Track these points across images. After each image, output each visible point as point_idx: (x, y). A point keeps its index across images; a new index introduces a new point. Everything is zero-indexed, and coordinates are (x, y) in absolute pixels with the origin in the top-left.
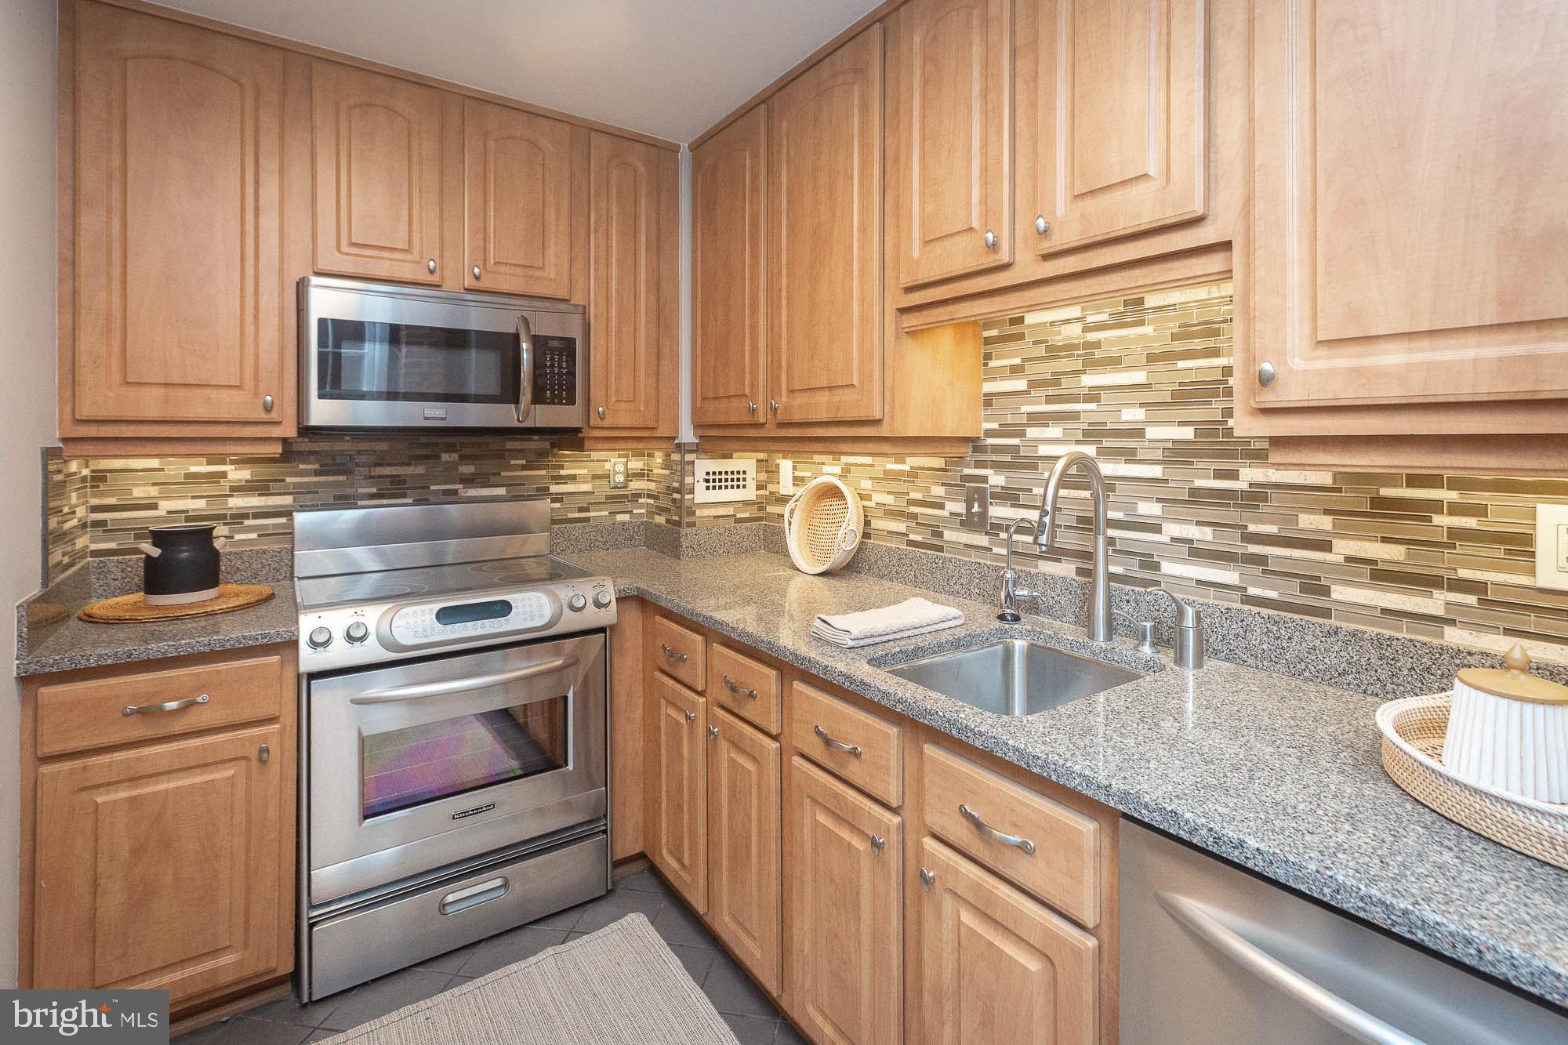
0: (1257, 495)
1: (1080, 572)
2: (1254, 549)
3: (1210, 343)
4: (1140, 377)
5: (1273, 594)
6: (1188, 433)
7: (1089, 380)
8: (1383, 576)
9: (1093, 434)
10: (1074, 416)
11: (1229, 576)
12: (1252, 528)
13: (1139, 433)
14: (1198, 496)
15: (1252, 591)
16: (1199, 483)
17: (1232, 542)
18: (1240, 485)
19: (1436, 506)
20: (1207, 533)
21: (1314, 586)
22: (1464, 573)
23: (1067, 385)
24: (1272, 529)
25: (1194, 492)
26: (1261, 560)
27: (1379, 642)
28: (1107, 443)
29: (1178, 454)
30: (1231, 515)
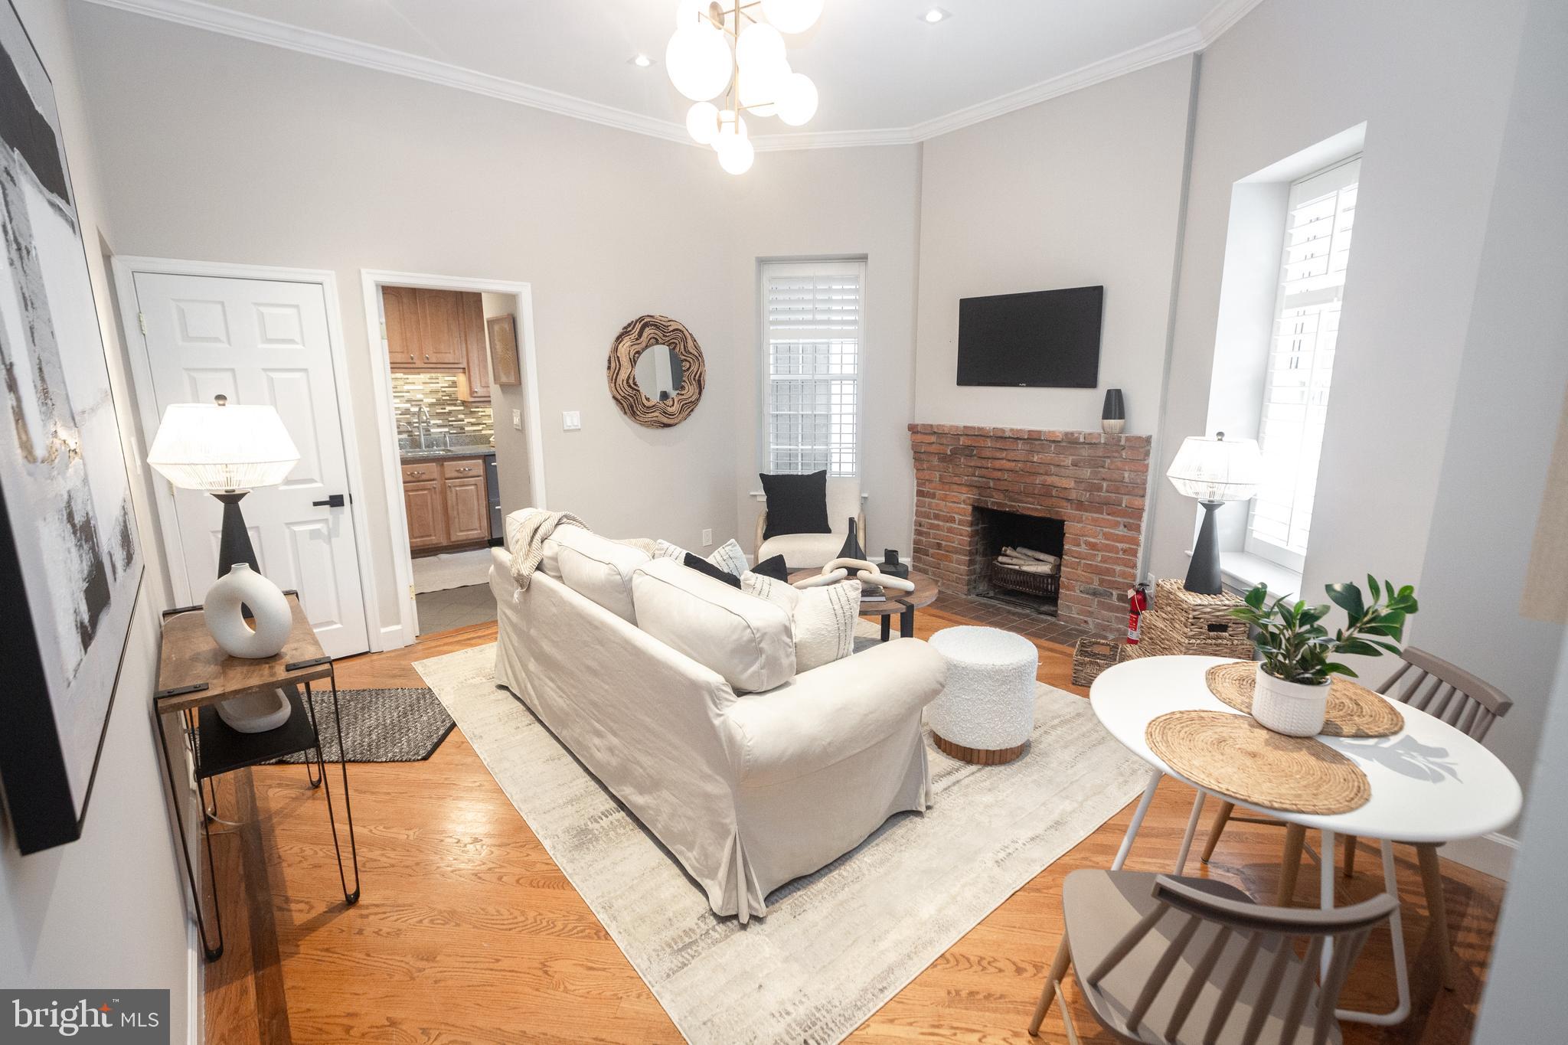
0: (450, 412)
1: (409, 436)
2: (450, 423)
3: (437, 381)
4: (421, 387)
5: (455, 432)
6: (434, 401)
7: (407, 387)
8: (473, 424)
9: (408, 401)
10: (403, 396)
11: (446, 430)
12: (450, 419)
13: (422, 401)
14: (438, 414)
15: (451, 432)
16: (438, 411)
17: (446, 423)
18: (446, 411)
19: (479, 412)
20: (441, 422)
21: (462, 428)
22: (484, 422)
23: (398, 390)
24: (453, 419)
25: (437, 413)
26: (452, 425)
27: (474, 436)
28: (414, 403)
29: (431, 405)
30: (446, 417)
